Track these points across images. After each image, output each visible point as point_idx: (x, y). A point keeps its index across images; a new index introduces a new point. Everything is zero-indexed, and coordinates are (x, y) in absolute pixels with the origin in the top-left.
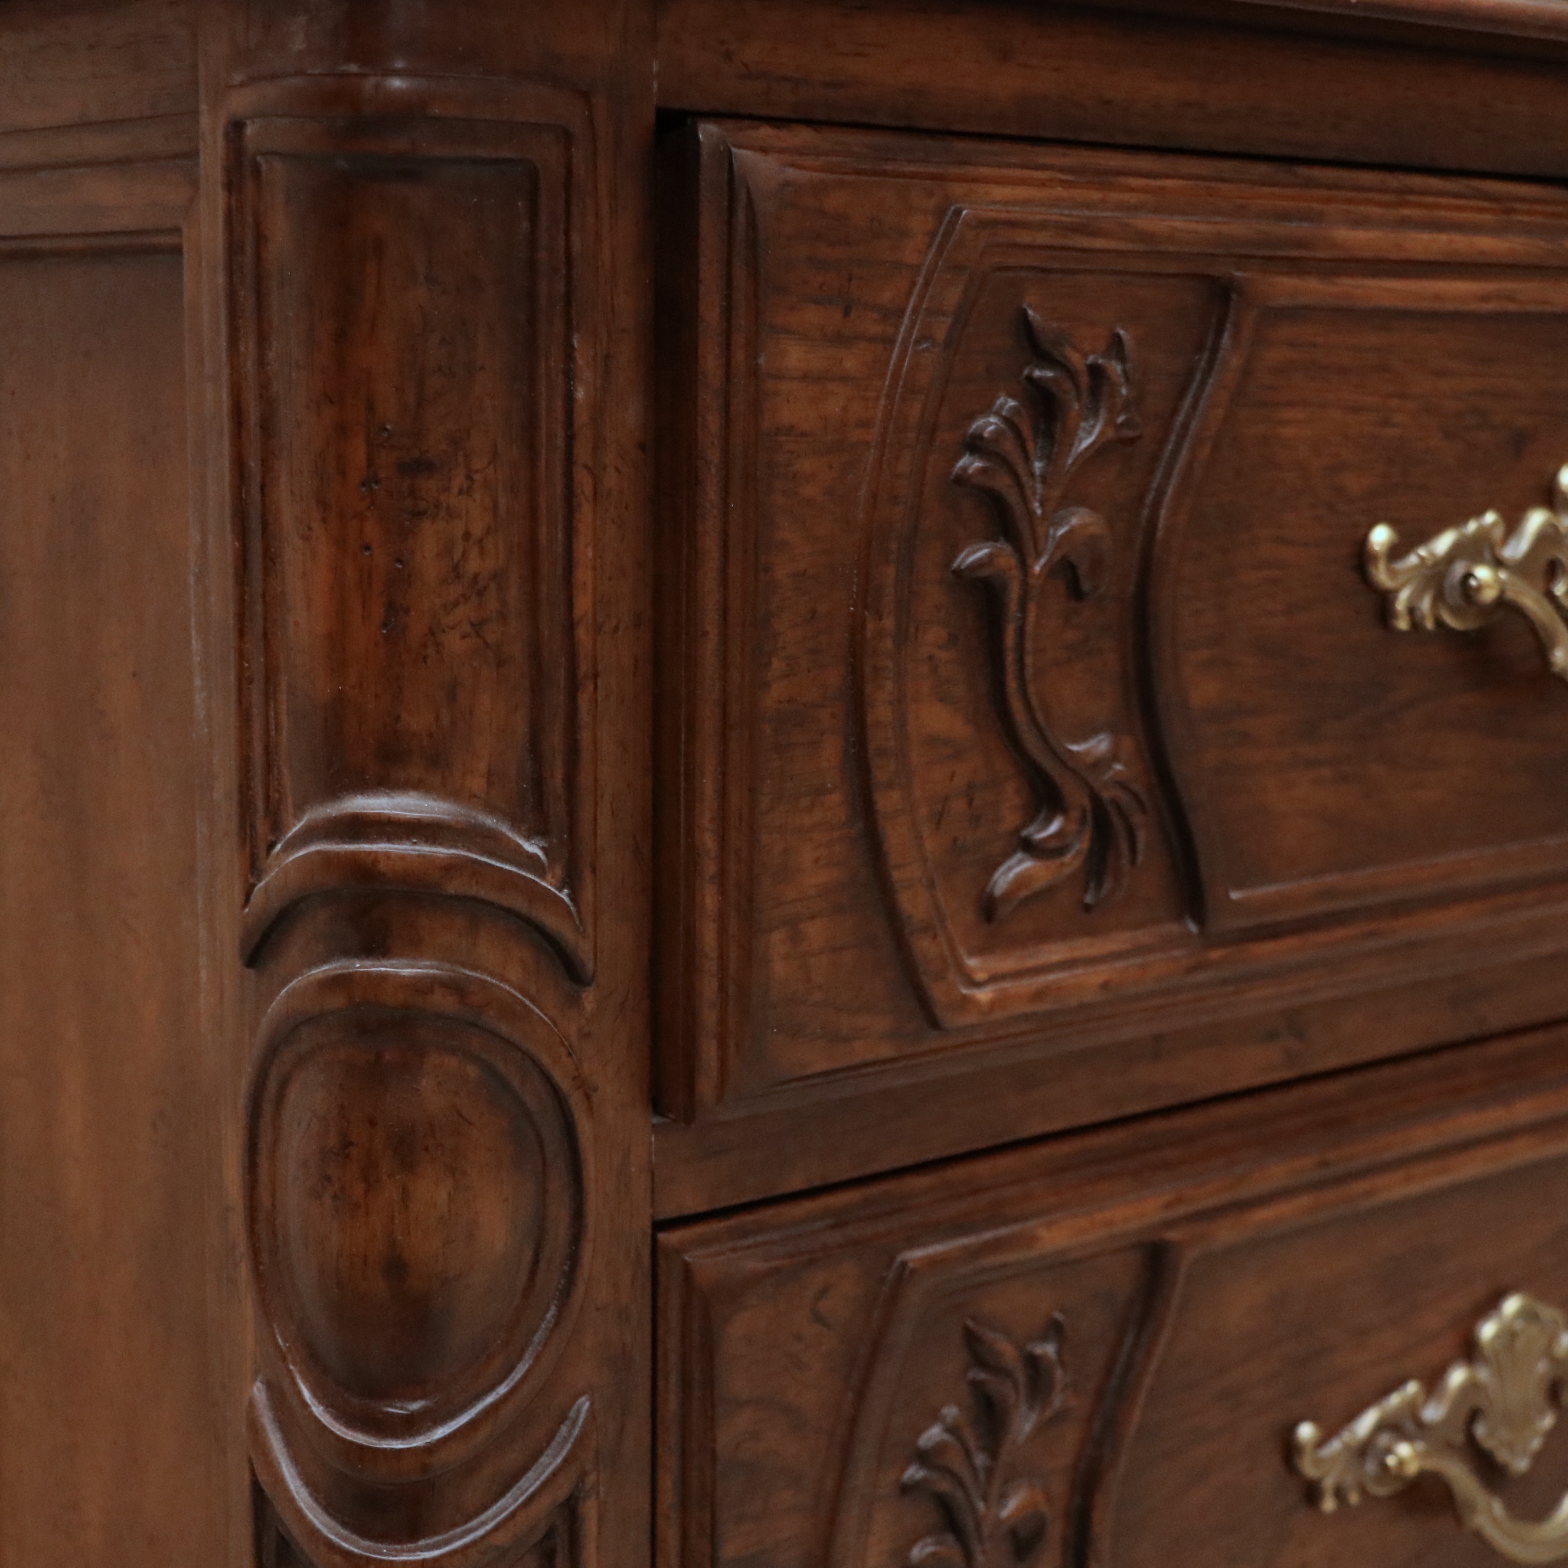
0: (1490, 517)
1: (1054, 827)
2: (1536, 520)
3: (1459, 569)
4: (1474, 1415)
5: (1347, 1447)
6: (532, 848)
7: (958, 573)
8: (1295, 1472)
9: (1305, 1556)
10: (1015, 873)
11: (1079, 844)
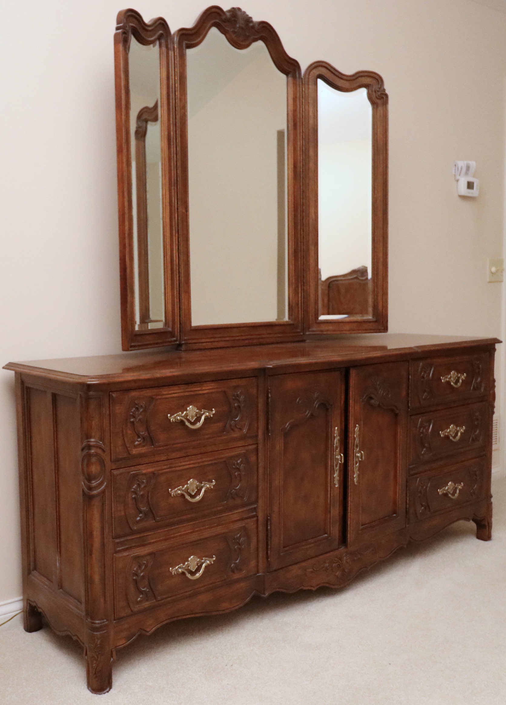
0: (180, 413)
1: (140, 439)
2: (185, 412)
3: (177, 417)
4: (188, 489)
5: (174, 491)
6: (101, 443)
7: (131, 421)
8: (169, 493)
9: (171, 500)
10: (137, 443)
11: (142, 441)
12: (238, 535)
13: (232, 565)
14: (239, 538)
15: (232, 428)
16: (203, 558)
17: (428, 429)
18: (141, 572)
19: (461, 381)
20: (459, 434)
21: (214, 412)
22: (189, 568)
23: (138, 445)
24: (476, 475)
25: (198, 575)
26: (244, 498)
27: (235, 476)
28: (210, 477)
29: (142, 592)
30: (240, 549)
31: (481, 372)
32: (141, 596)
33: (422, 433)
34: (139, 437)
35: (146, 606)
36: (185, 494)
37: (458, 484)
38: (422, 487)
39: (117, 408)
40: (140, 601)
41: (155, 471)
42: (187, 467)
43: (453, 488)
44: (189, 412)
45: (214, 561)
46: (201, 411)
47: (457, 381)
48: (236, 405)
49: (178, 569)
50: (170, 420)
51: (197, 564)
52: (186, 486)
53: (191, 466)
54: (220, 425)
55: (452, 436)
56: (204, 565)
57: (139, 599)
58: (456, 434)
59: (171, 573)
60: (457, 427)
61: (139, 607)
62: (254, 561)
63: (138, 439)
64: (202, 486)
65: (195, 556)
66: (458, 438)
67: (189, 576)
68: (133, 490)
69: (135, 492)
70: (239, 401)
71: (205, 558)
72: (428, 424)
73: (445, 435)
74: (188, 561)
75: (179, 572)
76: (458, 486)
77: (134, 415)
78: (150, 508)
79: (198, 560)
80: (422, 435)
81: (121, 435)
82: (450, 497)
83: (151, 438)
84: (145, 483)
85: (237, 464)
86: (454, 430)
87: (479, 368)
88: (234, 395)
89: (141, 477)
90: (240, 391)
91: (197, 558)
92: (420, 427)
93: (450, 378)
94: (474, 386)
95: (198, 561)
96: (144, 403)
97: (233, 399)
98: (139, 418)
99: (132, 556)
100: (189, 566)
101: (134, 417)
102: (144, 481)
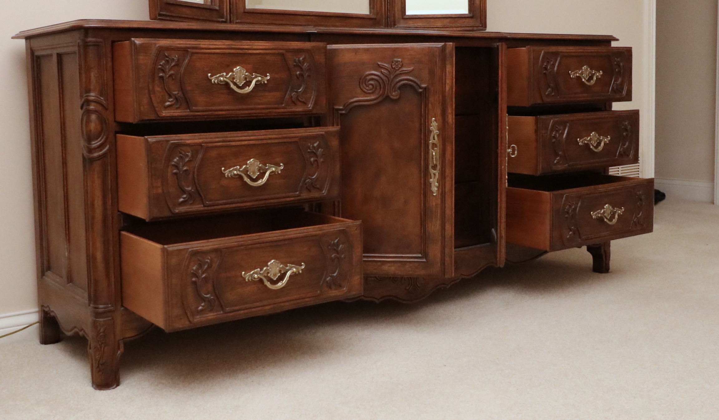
0: (225, 73)
2: (231, 74)
3: (220, 78)
4: (247, 171)
5: (229, 171)
7: (159, 76)
8: (222, 173)
9: (224, 182)
10: (168, 103)
11: (174, 101)
12: (336, 241)
13: (328, 279)
14: (338, 245)
15: (293, 100)
16: (288, 265)
17: (563, 134)
18: (203, 273)
19: (595, 78)
20: (602, 144)
21: (268, 78)
22: (269, 275)
23: (169, 106)
24: (641, 200)
25: (280, 285)
26: (323, 191)
27: (311, 162)
28: (278, 160)
29: (204, 299)
30: (338, 258)
31: (622, 71)
32: (203, 304)
33: (555, 137)
34: (170, 96)
35: (210, 318)
36: (243, 175)
37: (618, 209)
38: (570, 206)
39: (141, 57)
40: (201, 310)
41: (203, 143)
42: (246, 143)
43: (611, 213)
44: (236, 74)
45: (302, 270)
46: (253, 75)
47: (591, 78)
48: (298, 73)
49: (254, 274)
50: (211, 80)
51: (280, 271)
52: (244, 166)
53: (251, 142)
54: (278, 94)
55: (593, 146)
56: (288, 274)
57: (200, 308)
58: (599, 144)
59: (244, 279)
60: (600, 135)
61: (200, 318)
62: (358, 277)
63: (169, 98)
64: (267, 169)
65: (277, 261)
66: (600, 148)
67: (268, 284)
68: (173, 163)
69: (176, 167)
70: (301, 69)
71: (290, 265)
72: (562, 128)
73: (585, 143)
74: (267, 266)
75: (255, 278)
76: (617, 210)
77: (163, 68)
78: (197, 189)
79: (281, 266)
80: (554, 140)
81: (146, 91)
82: (606, 222)
83: (186, 99)
84: (190, 156)
85: (314, 147)
86: (596, 139)
87: (619, 66)
88: (295, 61)
89: (184, 148)
90: (303, 57)
91: (279, 264)
92: (552, 131)
93: (582, 74)
94: (613, 88)
95: (281, 268)
96: (177, 56)
97: (294, 65)
98: (170, 73)
99: (190, 250)
100: (268, 273)
101: (163, 71)
102: (189, 154)
